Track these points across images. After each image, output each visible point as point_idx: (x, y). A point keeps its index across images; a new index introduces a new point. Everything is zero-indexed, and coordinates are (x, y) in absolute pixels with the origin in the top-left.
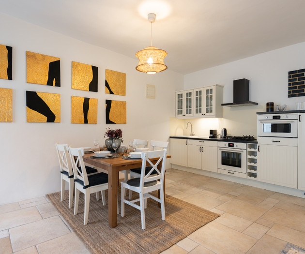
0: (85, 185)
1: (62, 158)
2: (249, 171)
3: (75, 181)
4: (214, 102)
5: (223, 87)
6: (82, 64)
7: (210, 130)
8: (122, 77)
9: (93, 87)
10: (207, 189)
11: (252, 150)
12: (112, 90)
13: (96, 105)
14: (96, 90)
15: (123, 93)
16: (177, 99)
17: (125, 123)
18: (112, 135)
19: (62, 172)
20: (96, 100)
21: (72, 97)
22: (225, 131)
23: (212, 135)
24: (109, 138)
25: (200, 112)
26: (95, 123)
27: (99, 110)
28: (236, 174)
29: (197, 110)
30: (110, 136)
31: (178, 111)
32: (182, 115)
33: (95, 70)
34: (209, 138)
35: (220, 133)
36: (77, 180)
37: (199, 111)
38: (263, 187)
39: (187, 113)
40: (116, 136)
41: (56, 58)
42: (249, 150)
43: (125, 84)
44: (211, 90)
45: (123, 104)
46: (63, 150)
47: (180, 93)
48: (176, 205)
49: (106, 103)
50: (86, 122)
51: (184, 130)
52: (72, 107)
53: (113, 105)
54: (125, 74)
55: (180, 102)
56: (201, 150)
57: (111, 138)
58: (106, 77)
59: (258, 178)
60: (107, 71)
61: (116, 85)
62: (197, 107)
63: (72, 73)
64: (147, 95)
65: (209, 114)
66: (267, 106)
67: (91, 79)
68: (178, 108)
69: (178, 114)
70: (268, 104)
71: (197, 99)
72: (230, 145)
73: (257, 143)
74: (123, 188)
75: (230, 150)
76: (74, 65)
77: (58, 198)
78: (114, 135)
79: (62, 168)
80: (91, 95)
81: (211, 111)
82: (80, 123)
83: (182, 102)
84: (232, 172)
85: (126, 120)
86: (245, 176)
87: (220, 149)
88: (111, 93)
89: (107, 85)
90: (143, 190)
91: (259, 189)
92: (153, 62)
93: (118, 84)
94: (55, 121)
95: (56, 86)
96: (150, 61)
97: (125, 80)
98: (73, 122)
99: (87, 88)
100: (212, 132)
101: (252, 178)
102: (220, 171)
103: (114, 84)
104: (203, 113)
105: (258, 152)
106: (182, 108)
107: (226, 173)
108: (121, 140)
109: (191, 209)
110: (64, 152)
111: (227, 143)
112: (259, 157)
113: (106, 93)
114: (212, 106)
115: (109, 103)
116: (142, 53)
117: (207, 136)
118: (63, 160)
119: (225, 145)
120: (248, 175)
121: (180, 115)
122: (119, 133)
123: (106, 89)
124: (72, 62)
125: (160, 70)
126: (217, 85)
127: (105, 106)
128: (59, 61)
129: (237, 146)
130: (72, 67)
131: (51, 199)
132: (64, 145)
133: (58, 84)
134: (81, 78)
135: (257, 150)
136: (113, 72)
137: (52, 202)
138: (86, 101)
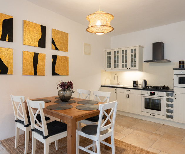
0: (45, 135)
1: (18, 109)
2: (167, 113)
3: (33, 130)
4: (137, 59)
5: (143, 47)
6: (33, 23)
7: (134, 81)
8: (65, 36)
9: (42, 43)
10: (137, 129)
11: (170, 97)
12: (58, 47)
13: (44, 59)
14: (44, 47)
15: (66, 50)
16: (106, 56)
17: (68, 75)
18: (64, 87)
19: (16, 121)
20: (44, 55)
21: (23, 52)
22: (145, 82)
23: (135, 85)
24: (61, 89)
25: (126, 67)
26: (43, 75)
27: (46, 63)
28: (156, 116)
29: (123, 65)
30: (63, 87)
31: (108, 65)
32: (110, 69)
33: (43, 28)
34: (133, 88)
35: (141, 83)
36: (35, 130)
37: (124, 66)
38: (178, 126)
39: (115, 67)
40: (68, 88)
41: (9, 16)
42: (167, 97)
43: (68, 42)
44: (135, 50)
45: (66, 59)
46: (20, 101)
47: (109, 51)
48: (119, 146)
49: (52, 58)
50: (36, 74)
51: (111, 81)
52: (23, 61)
53: (58, 59)
54: (68, 34)
55: (109, 58)
56: (128, 96)
57: (64, 90)
58: (53, 35)
59: (175, 119)
60: (53, 30)
61: (61, 43)
62: (123, 62)
63: (23, 30)
64: (85, 52)
65: (133, 68)
66: (179, 63)
67: (39, 36)
68: (108, 63)
69: (108, 67)
70: (180, 62)
71: (123, 56)
72: (151, 93)
73: (173, 92)
74: (78, 135)
75: (152, 97)
76: (25, 24)
77: (12, 144)
78: (66, 87)
79: (16, 117)
80: (40, 50)
81: (135, 66)
82: (30, 75)
83: (110, 58)
84: (154, 114)
85: (68, 73)
86: (164, 117)
87: (143, 96)
88: (57, 49)
89: (53, 42)
90: (100, 138)
91: (175, 127)
92: (100, 25)
93: (62, 41)
94: (8, 73)
95: (8, 41)
96: (99, 23)
97: (68, 39)
98: (24, 74)
99: (37, 44)
100: (135, 82)
101: (170, 119)
102: (143, 114)
103: (59, 41)
104: (128, 67)
105: (174, 99)
106: (110, 63)
107: (149, 115)
108: (73, 91)
109: (133, 149)
110: (21, 103)
111: (149, 92)
112: (175, 103)
113: (53, 49)
114: (135, 62)
115: (54, 57)
116: (93, 16)
117: (132, 85)
118: (18, 110)
119: (148, 93)
120: (166, 117)
121: (109, 69)
122: (70, 85)
123: (52, 46)
124: (24, 21)
125: (107, 32)
126: (140, 46)
127: (51, 60)
128: (12, 19)
129: (157, 94)
130: (23, 25)
131: (4, 146)
132: (21, 97)
133: (11, 40)
134: (31, 35)
135: (173, 98)
136: (58, 32)
137: (7, 149)
138: (36, 55)
